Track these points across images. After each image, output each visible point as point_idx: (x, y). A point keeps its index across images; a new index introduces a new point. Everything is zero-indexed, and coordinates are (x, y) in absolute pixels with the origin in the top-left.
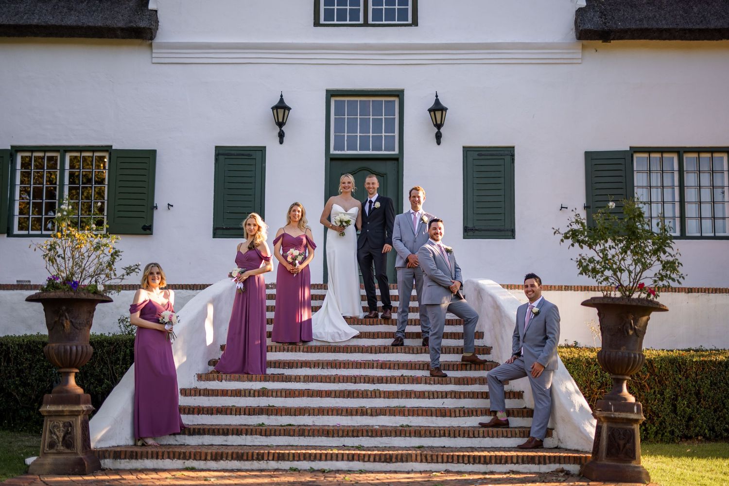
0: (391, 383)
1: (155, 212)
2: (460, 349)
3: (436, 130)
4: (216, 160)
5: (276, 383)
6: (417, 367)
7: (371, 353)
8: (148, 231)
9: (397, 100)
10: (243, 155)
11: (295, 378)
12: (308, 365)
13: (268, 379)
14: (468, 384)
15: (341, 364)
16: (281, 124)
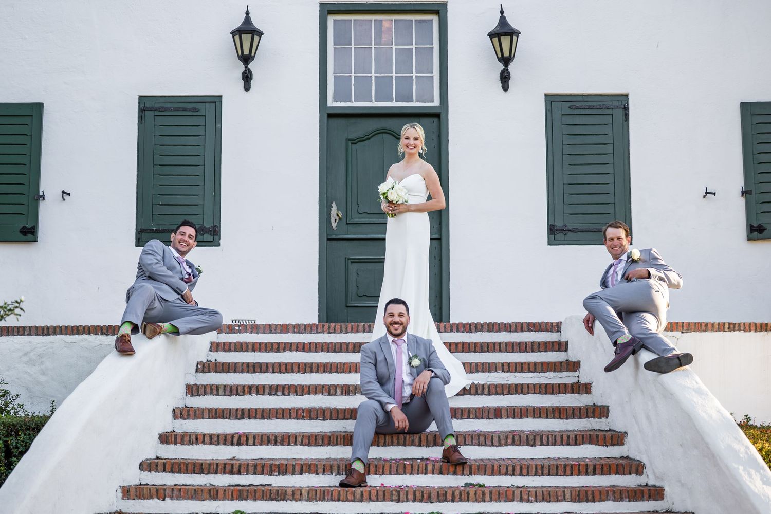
0: (461, 500)
1: (42, 205)
2: (572, 436)
3: (502, 67)
4: (141, 118)
5: (259, 502)
6: (503, 470)
7: (420, 445)
8: (30, 236)
9: (435, 19)
10: (184, 110)
11: (293, 494)
12: (312, 468)
13: (245, 496)
14: (594, 501)
15: (371, 467)
16: (246, 59)
